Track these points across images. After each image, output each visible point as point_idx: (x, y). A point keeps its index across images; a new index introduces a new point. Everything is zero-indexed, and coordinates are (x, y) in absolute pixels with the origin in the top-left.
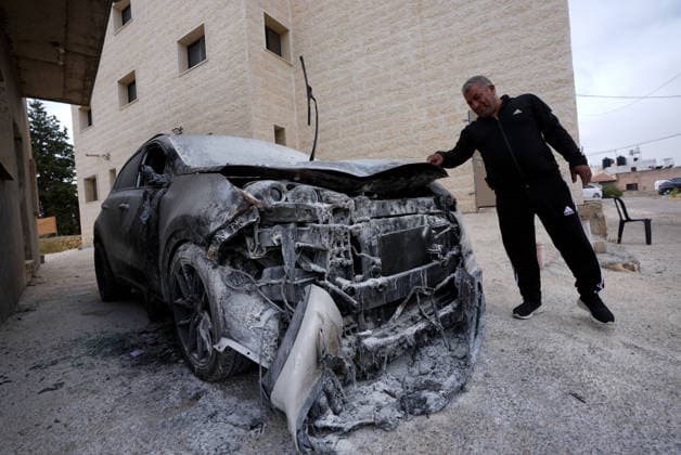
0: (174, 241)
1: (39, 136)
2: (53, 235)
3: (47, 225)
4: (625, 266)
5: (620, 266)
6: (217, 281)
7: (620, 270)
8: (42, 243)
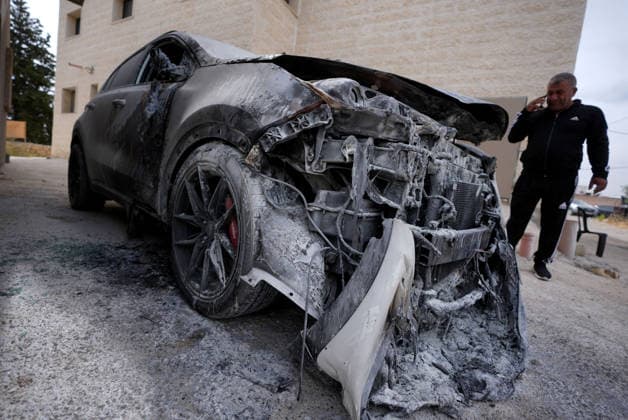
0: (192, 140)
1: (19, 37)
2: (21, 140)
3: (19, 129)
4: (606, 272)
5: (602, 271)
6: (255, 193)
7: (600, 275)
8: (9, 146)
